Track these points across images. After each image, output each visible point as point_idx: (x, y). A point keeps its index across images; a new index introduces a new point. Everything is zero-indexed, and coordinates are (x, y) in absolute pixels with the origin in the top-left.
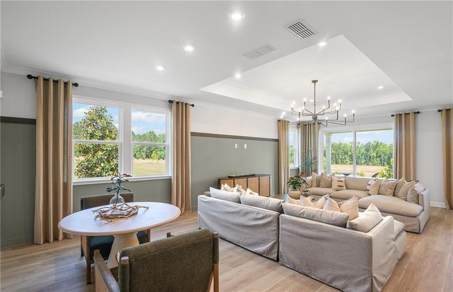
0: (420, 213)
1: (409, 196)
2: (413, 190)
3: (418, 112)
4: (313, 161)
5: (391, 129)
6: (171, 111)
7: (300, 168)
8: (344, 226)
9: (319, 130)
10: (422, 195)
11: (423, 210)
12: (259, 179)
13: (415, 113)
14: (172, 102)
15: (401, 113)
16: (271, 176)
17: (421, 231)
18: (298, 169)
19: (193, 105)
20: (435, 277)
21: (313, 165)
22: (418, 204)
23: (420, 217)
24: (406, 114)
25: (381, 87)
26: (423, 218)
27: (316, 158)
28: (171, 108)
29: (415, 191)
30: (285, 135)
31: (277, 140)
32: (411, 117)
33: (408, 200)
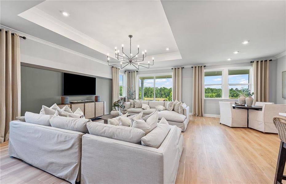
0: (185, 120)
1: (179, 111)
2: (181, 106)
3: (183, 68)
4: (133, 93)
5: (171, 77)
7: (126, 97)
8: (140, 143)
10: (186, 109)
11: (186, 118)
12: (95, 104)
15: (176, 67)
16: (105, 102)
17: (185, 130)
18: (125, 98)
20: (204, 169)
21: (133, 95)
22: (184, 114)
23: (184, 122)
24: (178, 68)
25: (168, 49)
26: (186, 123)
27: (135, 91)
29: (182, 107)
30: (117, 77)
31: (111, 80)
32: (180, 70)
33: (179, 113)
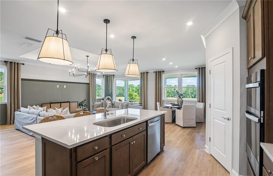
6: (7, 67)
9: (113, 79)
12: (70, 104)
13: (147, 72)
14: (7, 62)
15: (144, 72)
19: (23, 64)
27: (112, 93)
28: (6, 65)
31: (88, 84)
32: (145, 74)
